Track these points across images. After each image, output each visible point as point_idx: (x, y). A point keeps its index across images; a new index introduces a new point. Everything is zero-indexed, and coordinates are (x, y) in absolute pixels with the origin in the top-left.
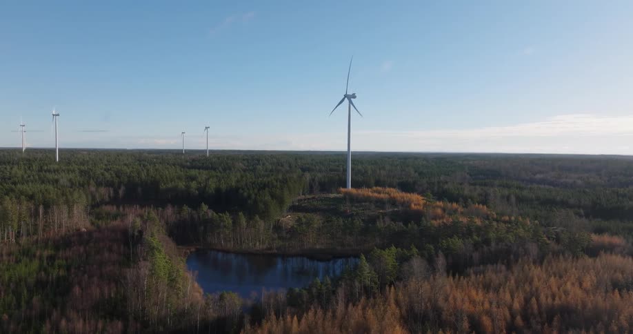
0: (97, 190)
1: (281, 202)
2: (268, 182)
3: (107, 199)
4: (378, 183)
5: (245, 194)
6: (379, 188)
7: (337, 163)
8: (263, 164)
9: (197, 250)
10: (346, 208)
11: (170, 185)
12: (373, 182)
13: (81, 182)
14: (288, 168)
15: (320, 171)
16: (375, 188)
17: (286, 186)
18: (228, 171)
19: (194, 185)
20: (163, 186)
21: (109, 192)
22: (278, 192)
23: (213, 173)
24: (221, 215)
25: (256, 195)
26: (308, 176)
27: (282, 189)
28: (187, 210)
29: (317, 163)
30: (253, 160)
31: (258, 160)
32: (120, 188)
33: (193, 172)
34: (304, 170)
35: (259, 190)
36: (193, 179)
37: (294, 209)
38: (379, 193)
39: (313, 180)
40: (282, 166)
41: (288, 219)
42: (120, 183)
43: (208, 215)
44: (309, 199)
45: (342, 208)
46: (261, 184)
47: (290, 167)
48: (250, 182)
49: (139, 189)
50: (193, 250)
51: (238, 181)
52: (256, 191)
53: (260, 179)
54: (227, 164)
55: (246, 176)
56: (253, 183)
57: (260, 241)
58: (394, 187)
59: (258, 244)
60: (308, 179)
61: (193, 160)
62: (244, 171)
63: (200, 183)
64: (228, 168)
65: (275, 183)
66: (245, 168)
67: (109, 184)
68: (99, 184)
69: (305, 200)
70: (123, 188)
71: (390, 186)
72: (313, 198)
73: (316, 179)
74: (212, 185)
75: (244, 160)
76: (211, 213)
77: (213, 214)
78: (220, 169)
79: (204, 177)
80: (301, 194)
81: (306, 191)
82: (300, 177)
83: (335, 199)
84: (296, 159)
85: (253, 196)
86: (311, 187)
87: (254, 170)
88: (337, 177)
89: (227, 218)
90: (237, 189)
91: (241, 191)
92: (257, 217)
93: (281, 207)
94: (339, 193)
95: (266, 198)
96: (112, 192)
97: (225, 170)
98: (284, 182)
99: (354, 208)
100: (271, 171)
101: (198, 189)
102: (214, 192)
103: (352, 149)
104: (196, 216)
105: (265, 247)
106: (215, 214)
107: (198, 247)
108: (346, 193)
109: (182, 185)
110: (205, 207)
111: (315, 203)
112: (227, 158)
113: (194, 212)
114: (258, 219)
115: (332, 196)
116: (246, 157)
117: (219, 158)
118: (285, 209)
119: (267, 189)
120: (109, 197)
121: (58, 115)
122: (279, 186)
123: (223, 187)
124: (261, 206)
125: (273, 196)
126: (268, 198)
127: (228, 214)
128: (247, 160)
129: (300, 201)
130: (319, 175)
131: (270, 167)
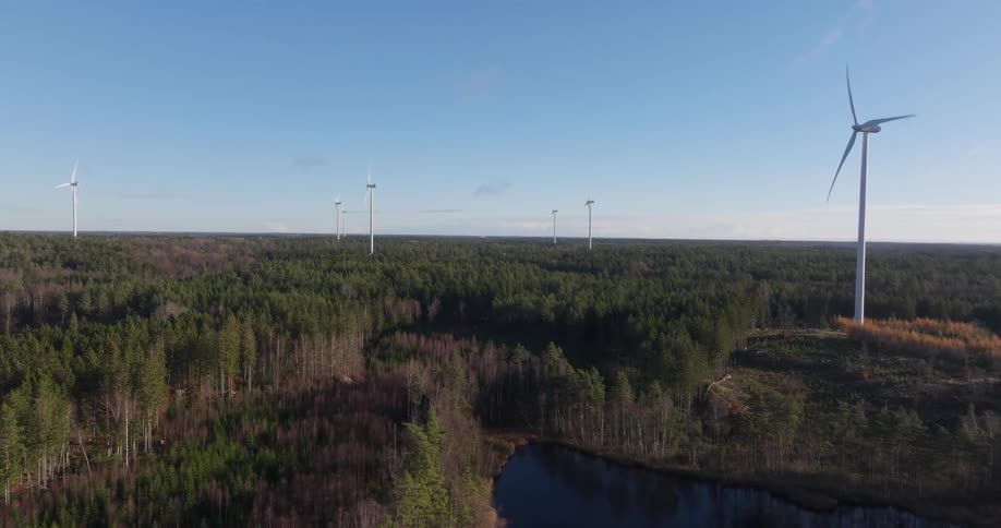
0: (394, 305)
1: (712, 347)
2: (688, 302)
3: (410, 319)
4: (923, 310)
5: (639, 327)
6: (932, 322)
7: (823, 265)
8: (682, 265)
9: (532, 443)
10: (862, 366)
11: (510, 300)
12: (911, 305)
13: (375, 291)
14: (727, 273)
15: (790, 279)
16: (920, 321)
17: (723, 311)
18: (616, 276)
19: (550, 301)
20: (497, 302)
21: (415, 308)
22: (705, 325)
23: (591, 279)
24: (582, 371)
25: (660, 329)
26: (766, 289)
27: (715, 318)
28: (522, 353)
29: (782, 262)
30: (664, 257)
31: (673, 257)
32: (431, 301)
33: (557, 277)
34: (758, 276)
35: (666, 321)
36: (552, 288)
37: (741, 359)
38: (934, 333)
39: (777, 296)
40: (716, 268)
41: (726, 387)
42: (433, 293)
43: (558, 369)
44: (770, 338)
45: (850, 366)
46: (673, 304)
47: (732, 270)
48: (653, 299)
49: (462, 306)
50: (523, 442)
51: (631, 297)
52: (660, 322)
53: (673, 293)
54: (618, 263)
55: (647, 285)
56: (658, 302)
57: (660, 439)
58: (966, 320)
59: (657, 443)
60: (766, 294)
61: (565, 255)
62: (647, 275)
63: (563, 298)
64: (617, 271)
65: (700, 304)
66: (647, 269)
67: (418, 295)
68: (401, 295)
69: (762, 339)
70: (436, 302)
71: (956, 317)
72: (781, 337)
73: (784, 294)
74: (582, 303)
75: (648, 256)
76: (564, 367)
77: (567, 369)
78: (606, 272)
79: (571, 286)
80: (753, 324)
81: (763, 321)
82: (752, 291)
83: (829, 342)
84: (742, 255)
85: (653, 335)
86: (775, 313)
87: (663, 275)
88: (830, 294)
89: (594, 381)
90: (627, 312)
91: (631, 319)
92: (656, 386)
93: (711, 358)
94: (835, 327)
95: (680, 339)
96: (418, 308)
97: (612, 273)
98: (720, 302)
99: (878, 369)
100: (696, 277)
101: (555, 309)
102: (583, 317)
103: (868, 238)
104: (537, 368)
105: (673, 452)
106: (571, 370)
107: (533, 436)
108: (855, 331)
109: (528, 300)
110: (555, 352)
111: (786, 350)
112: (621, 252)
113: (535, 359)
114: (659, 391)
115: (823, 333)
116: (652, 252)
117: (606, 252)
118: (720, 360)
119: (683, 317)
120: (414, 315)
121: (374, 186)
122: (708, 312)
123: (602, 308)
124: (668, 356)
125: (696, 335)
126: (683, 339)
127: (596, 372)
128: (655, 256)
129: (751, 340)
130: (790, 287)
131: (692, 269)
